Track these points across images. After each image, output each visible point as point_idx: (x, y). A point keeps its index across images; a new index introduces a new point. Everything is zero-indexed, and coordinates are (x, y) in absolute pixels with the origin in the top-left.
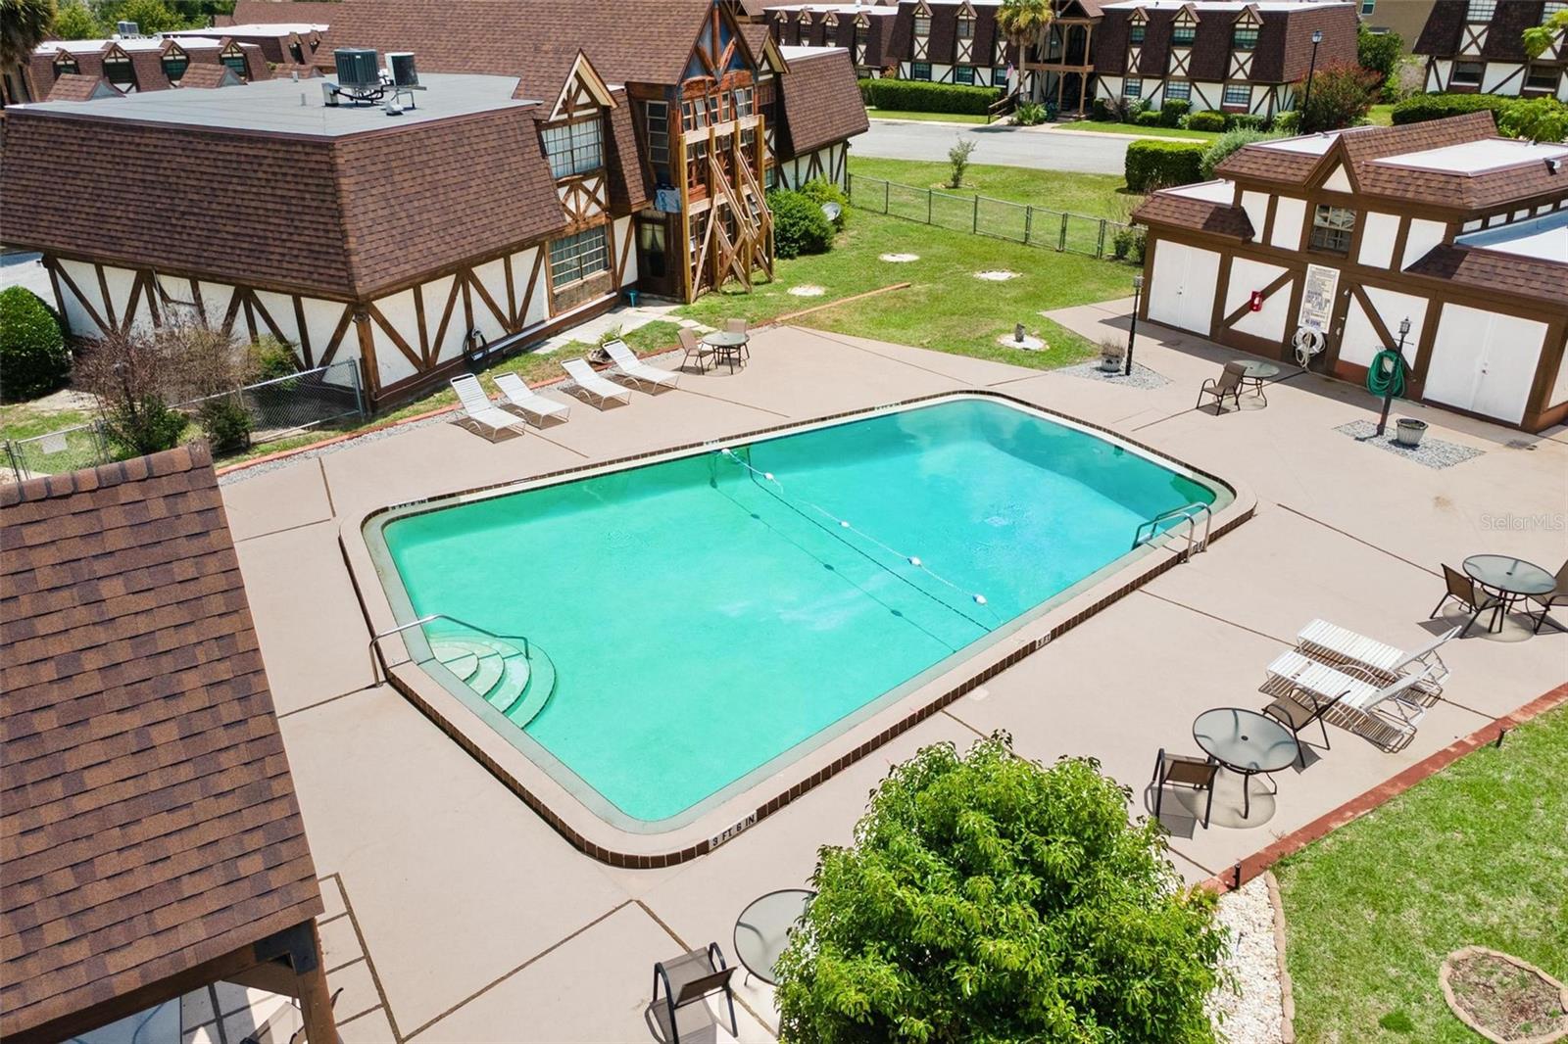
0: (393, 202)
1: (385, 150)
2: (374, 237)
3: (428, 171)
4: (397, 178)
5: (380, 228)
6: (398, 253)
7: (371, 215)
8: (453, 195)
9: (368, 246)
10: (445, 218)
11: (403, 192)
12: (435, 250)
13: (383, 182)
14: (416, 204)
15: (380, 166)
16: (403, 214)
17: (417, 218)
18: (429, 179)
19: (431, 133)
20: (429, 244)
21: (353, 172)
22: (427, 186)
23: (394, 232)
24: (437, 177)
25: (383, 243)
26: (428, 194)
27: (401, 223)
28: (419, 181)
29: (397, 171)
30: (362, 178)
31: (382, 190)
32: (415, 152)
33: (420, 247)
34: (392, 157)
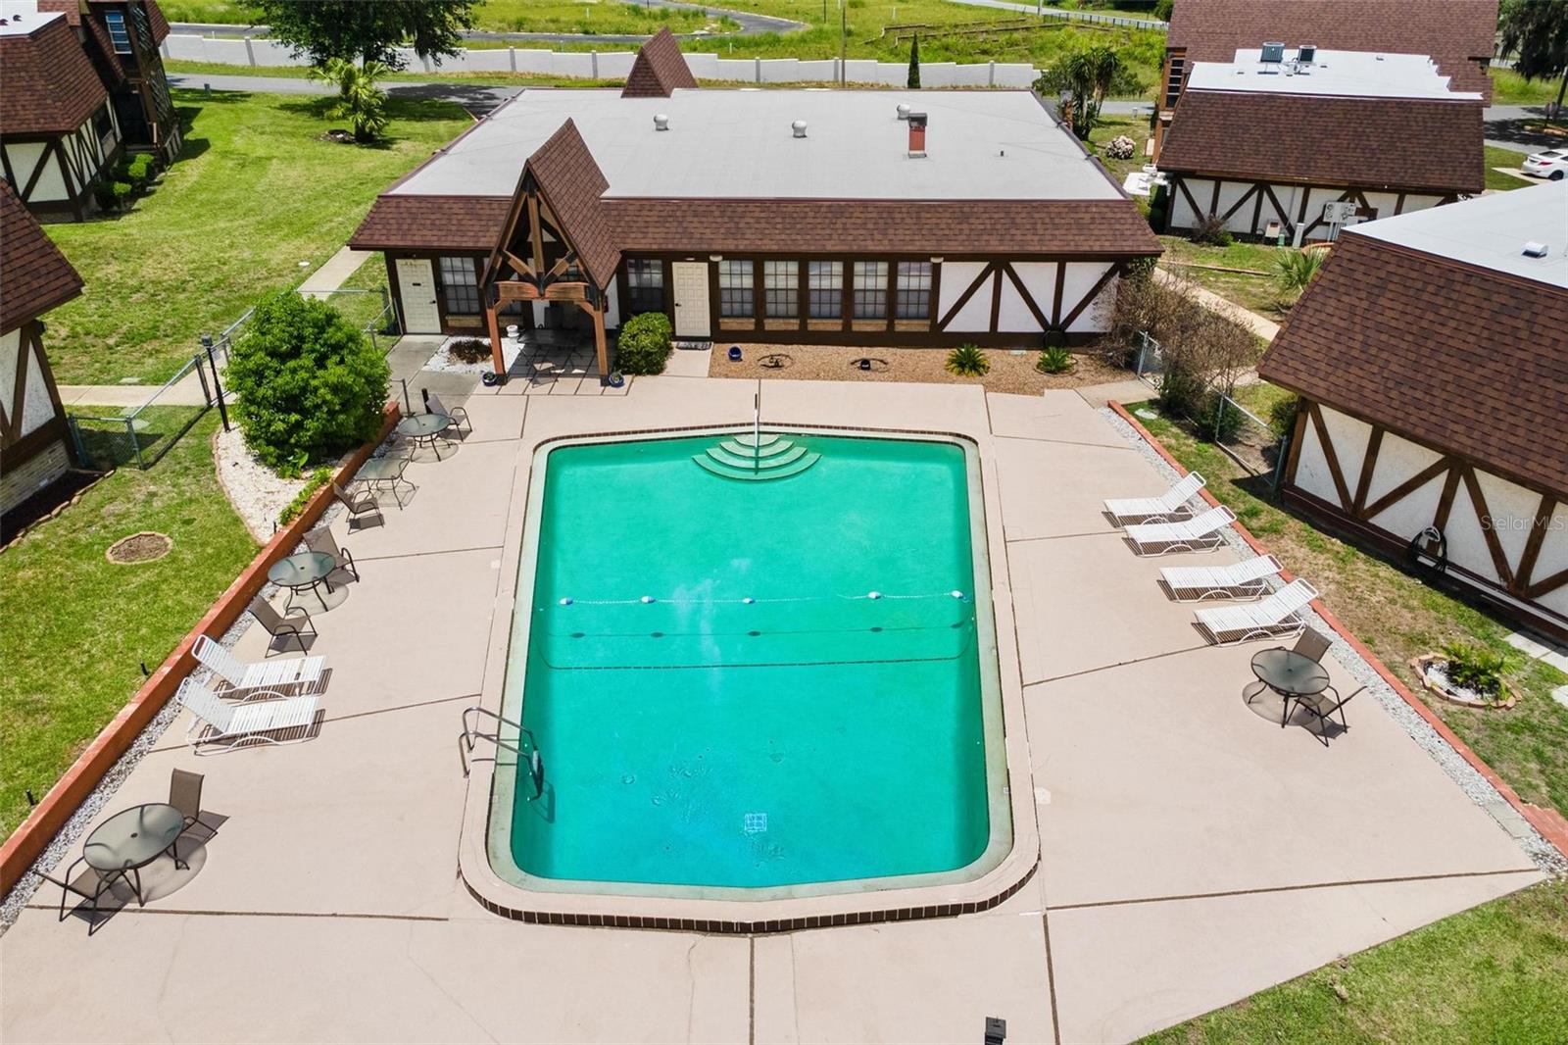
0: (1357, 319)
1: (1391, 268)
2: (1310, 336)
3: (1430, 316)
4: (1382, 301)
5: (1323, 333)
6: (1322, 366)
7: (1323, 316)
8: (1443, 358)
9: (1295, 339)
10: (1410, 374)
11: (1379, 318)
12: (1367, 392)
13: (1363, 295)
14: (1384, 337)
15: (1373, 281)
16: (1360, 337)
17: (1373, 351)
18: (1424, 324)
19: (1473, 280)
20: (1365, 383)
21: (1337, 270)
22: (1415, 329)
23: (1335, 346)
24: (1438, 328)
25: (1315, 347)
26: (1410, 338)
27: (1351, 343)
28: (1409, 318)
29: (1390, 295)
30: (1342, 280)
31: (1356, 302)
32: (1431, 288)
33: (1352, 378)
34: (1396, 279)
